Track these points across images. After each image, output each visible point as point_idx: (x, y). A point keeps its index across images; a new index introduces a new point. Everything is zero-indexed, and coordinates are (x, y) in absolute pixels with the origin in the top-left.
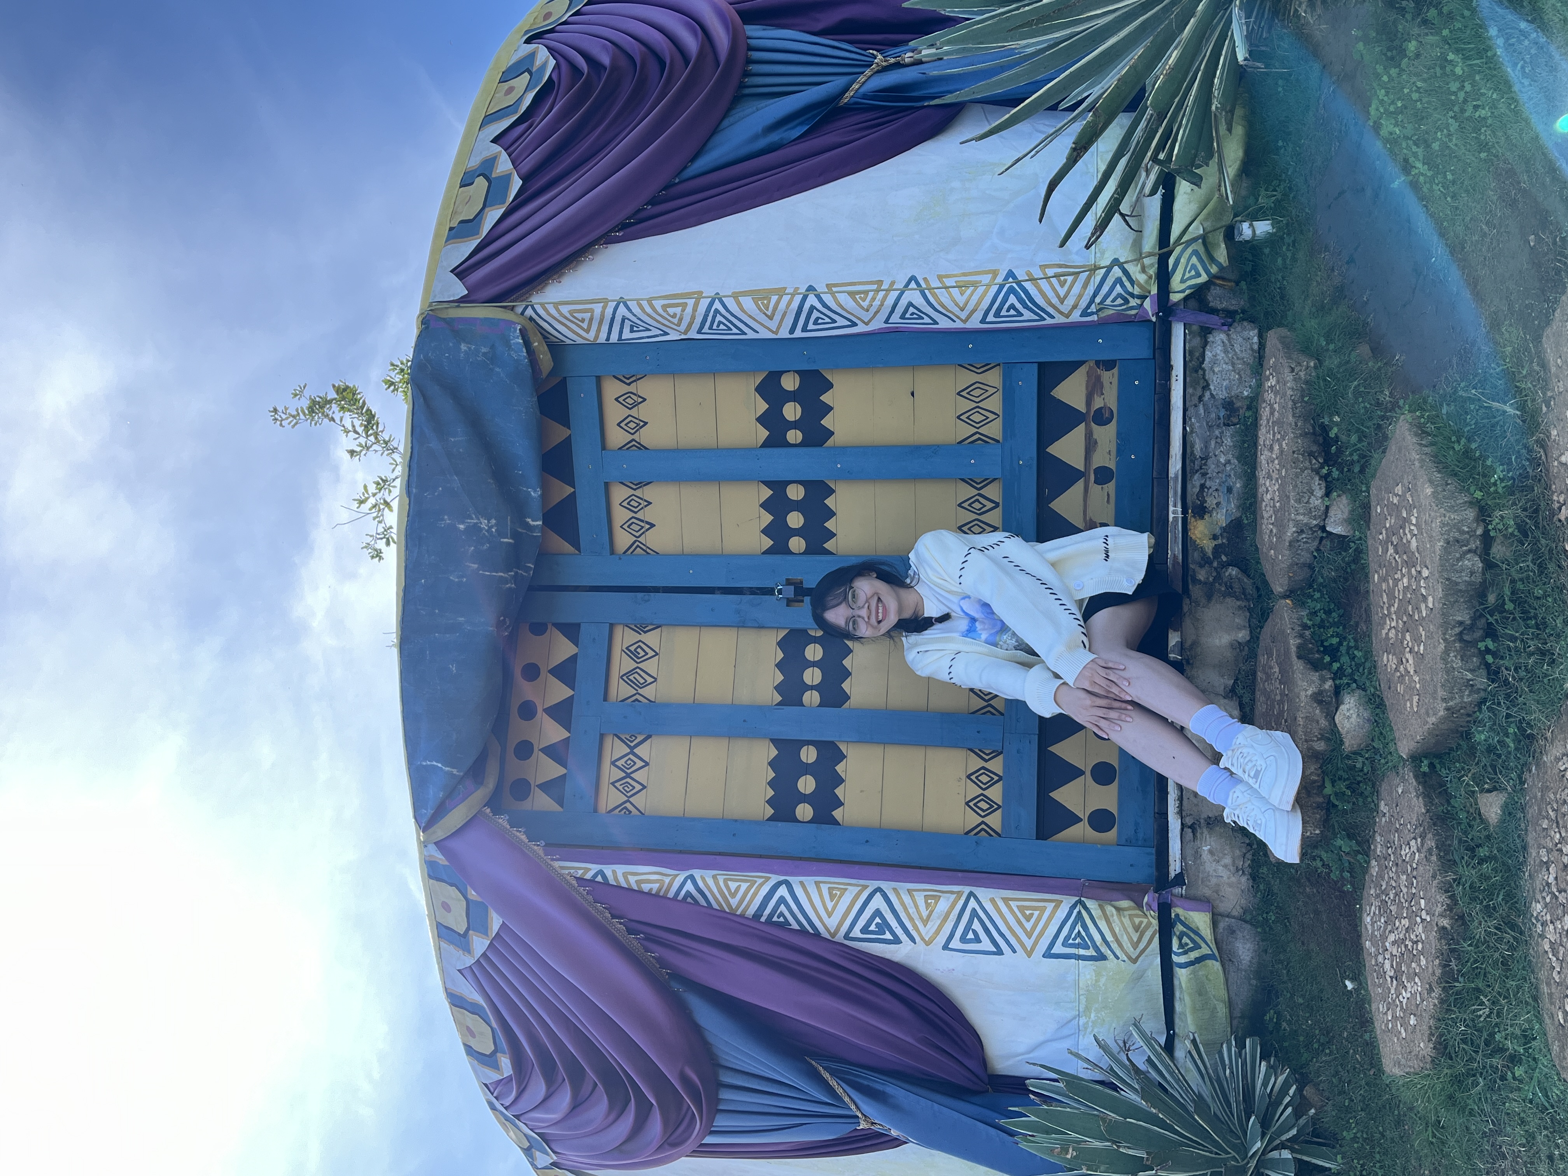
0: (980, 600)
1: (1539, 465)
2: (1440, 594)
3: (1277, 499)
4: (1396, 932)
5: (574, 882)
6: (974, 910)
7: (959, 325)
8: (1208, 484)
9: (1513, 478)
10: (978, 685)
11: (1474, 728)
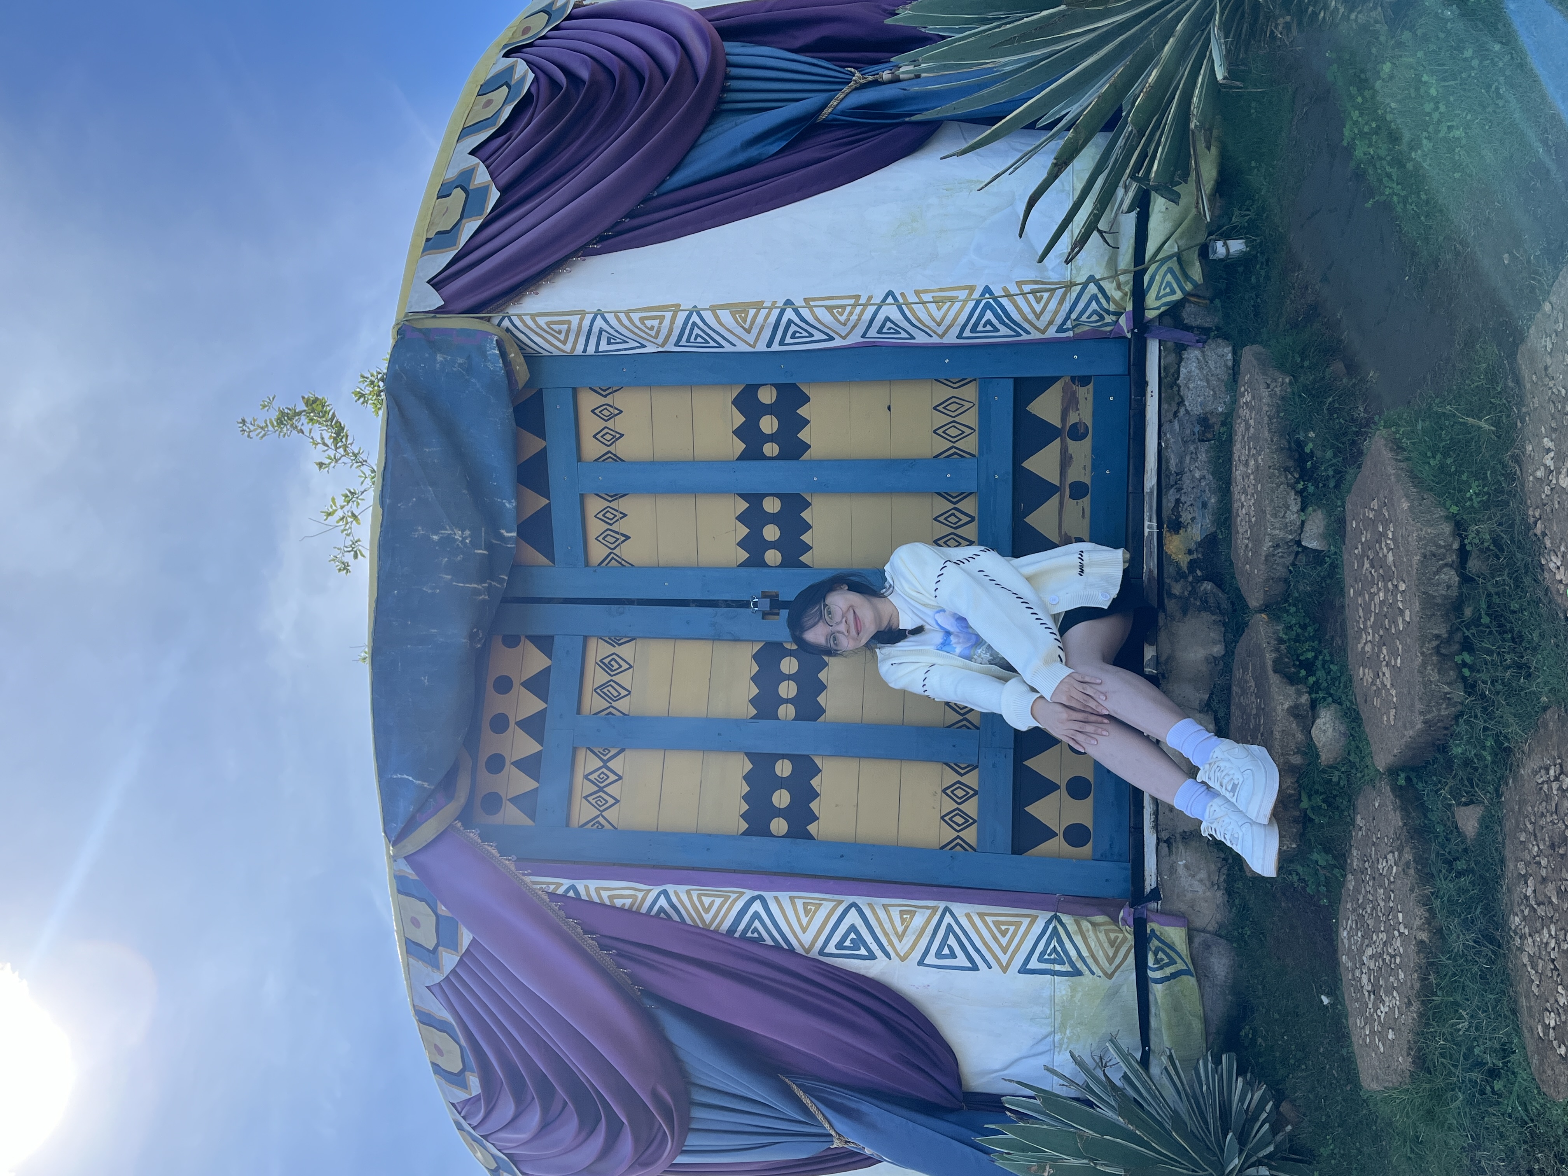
0: (955, 614)
1: (1514, 480)
2: (1417, 607)
3: (1252, 513)
4: (1373, 946)
5: (546, 897)
6: (949, 925)
7: (935, 340)
8: (1183, 499)
9: (1488, 493)
10: (952, 698)
11: (1451, 741)
